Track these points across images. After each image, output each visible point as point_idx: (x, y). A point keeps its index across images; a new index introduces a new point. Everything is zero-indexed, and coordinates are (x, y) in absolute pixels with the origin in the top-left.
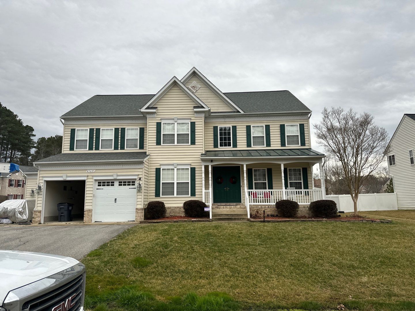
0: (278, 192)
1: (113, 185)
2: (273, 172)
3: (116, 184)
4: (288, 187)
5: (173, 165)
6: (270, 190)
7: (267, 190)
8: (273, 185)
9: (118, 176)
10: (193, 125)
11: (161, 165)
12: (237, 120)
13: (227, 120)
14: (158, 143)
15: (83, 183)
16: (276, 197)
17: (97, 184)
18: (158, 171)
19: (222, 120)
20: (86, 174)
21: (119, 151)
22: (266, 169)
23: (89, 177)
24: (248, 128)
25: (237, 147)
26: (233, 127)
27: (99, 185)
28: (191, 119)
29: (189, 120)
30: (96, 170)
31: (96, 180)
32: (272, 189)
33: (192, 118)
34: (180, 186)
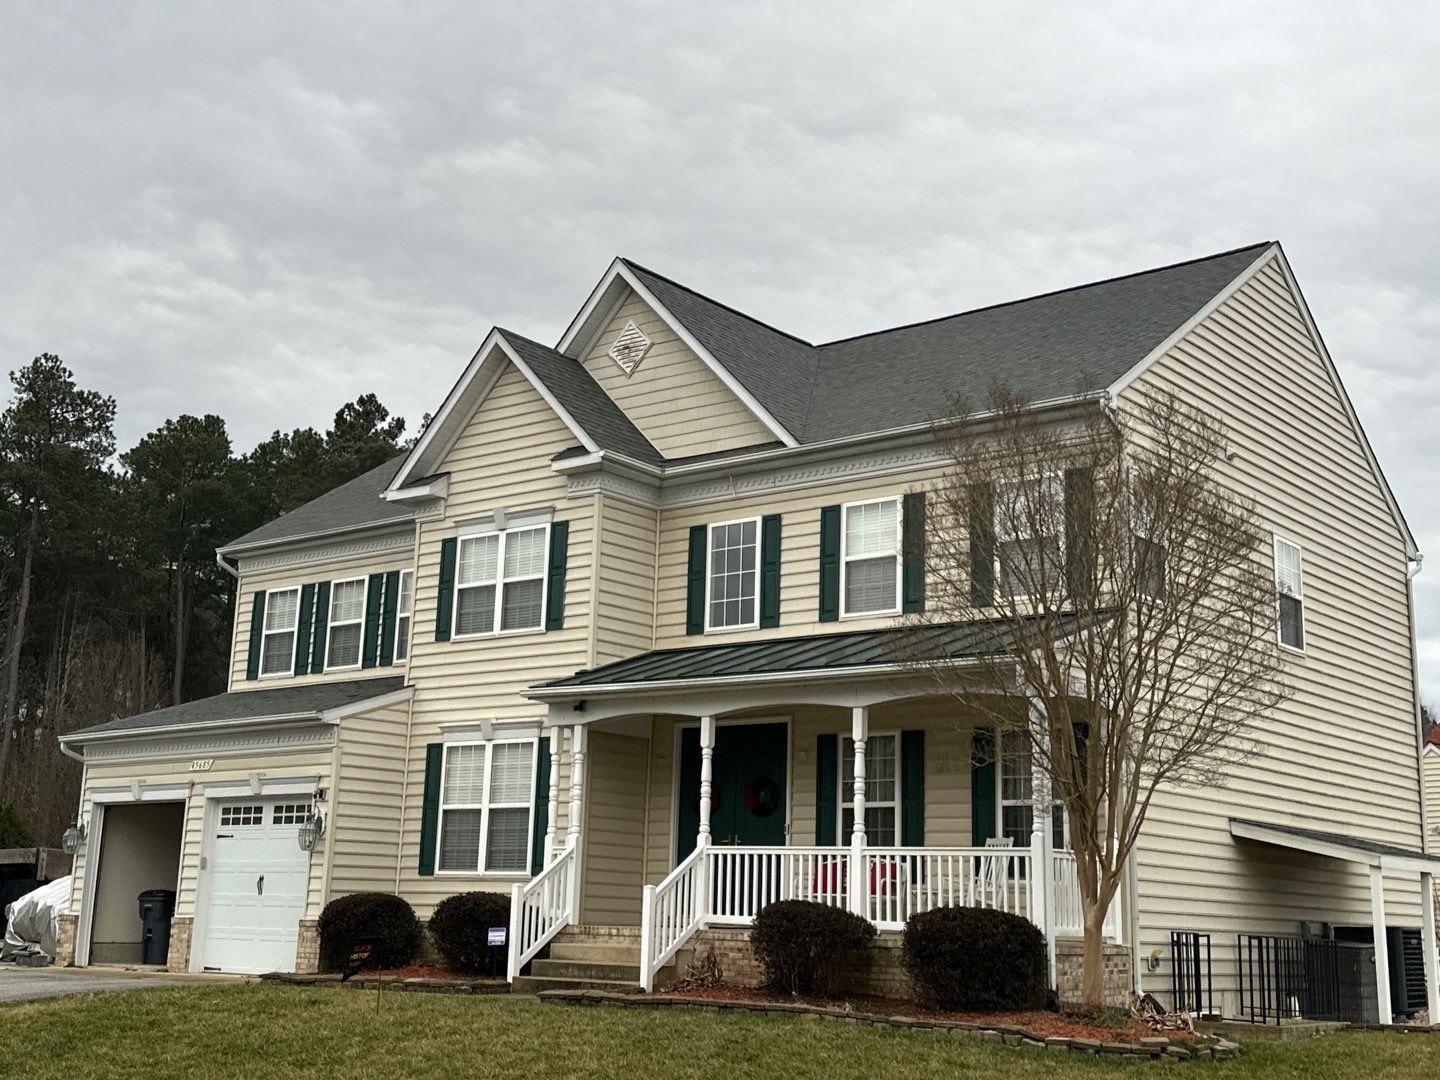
0: (945, 860)
1: (258, 821)
2: (930, 750)
3: (268, 814)
4: (993, 835)
5: (476, 728)
6: (909, 852)
7: (898, 850)
8: (929, 824)
9: (263, 782)
10: (560, 532)
11: (445, 730)
12: (786, 482)
13: (746, 488)
14: (442, 634)
15: (178, 807)
16: (946, 891)
17: (220, 816)
18: (434, 751)
19: (726, 492)
20: (187, 778)
21: (310, 679)
22: (897, 735)
23: (198, 789)
24: (830, 518)
25: (777, 625)
26: (766, 520)
27: (225, 822)
28: (553, 510)
29: (548, 517)
30: (216, 758)
31: (216, 801)
32: (920, 842)
33: (559, 505)
34: (502, 824)
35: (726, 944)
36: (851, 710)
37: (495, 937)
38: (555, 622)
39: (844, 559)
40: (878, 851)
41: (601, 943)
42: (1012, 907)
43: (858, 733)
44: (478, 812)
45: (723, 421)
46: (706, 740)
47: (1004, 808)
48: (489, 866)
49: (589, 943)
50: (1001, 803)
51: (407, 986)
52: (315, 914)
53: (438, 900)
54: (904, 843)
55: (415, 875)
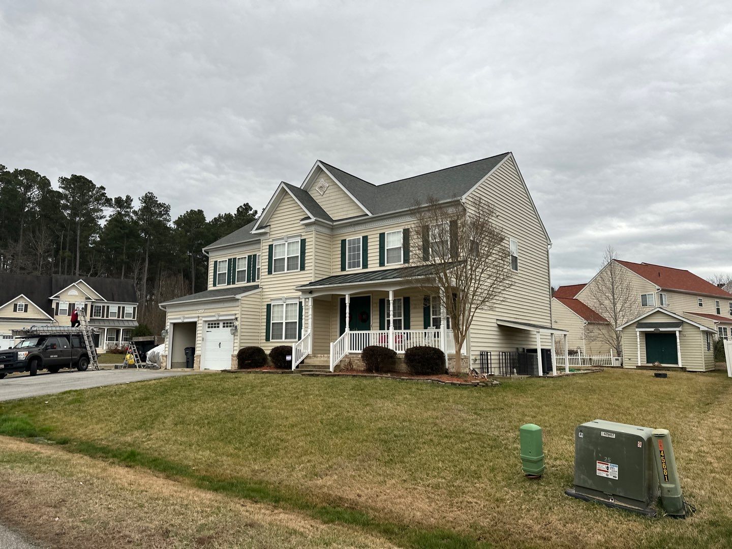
0: (416, 333)
1: (218, 327)
2: (411, 302)
3: (221, 325)
4: (430, 326)
5: (281, 299)
6: (406, 331)
7: (403, 331)
8: (411, 324)
9: (219, 316)
10: (303, 242)
11: (272, 300)
12: (368, 226)
13: (358, 228)
14: (270, 272)
15: (195, 324)
16: (416, 342)
17: (207, 326)
18: (269, 306)
19: (351, 229)
20: (197, 315)
21: (232, 286)
22: (402, 298)
23: (200, 318)
24: (382, 236)
25: (367, 268)
26: (363, 237)
27: (209, 327)
28: (301, 236)
29: (300, 238)
30: (205, 309)
31: (206, 321)
32: (409, 328)
33: (303, 234)
34: (289, 326)
35: (355, 358)
36: (388, 292)
37: (288, 358)
38: (303, 268)
39: (386, 248)
40: (397, 331)
41: (318, 359)
42: (435, 346)
43: (391, 298)
44: (282, 323)
45: (350, 208)
46: (347, 301)
47: (433, 318)
48: (286, 338)
49: (315, 359)
50: (432, 317)
51: (263, 372)
52: (236, 353)
53: (271, 348)
54: (405, 329)
55: (264, 341)
